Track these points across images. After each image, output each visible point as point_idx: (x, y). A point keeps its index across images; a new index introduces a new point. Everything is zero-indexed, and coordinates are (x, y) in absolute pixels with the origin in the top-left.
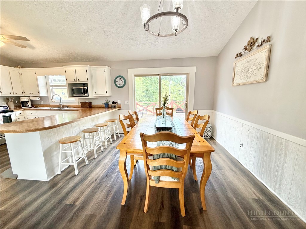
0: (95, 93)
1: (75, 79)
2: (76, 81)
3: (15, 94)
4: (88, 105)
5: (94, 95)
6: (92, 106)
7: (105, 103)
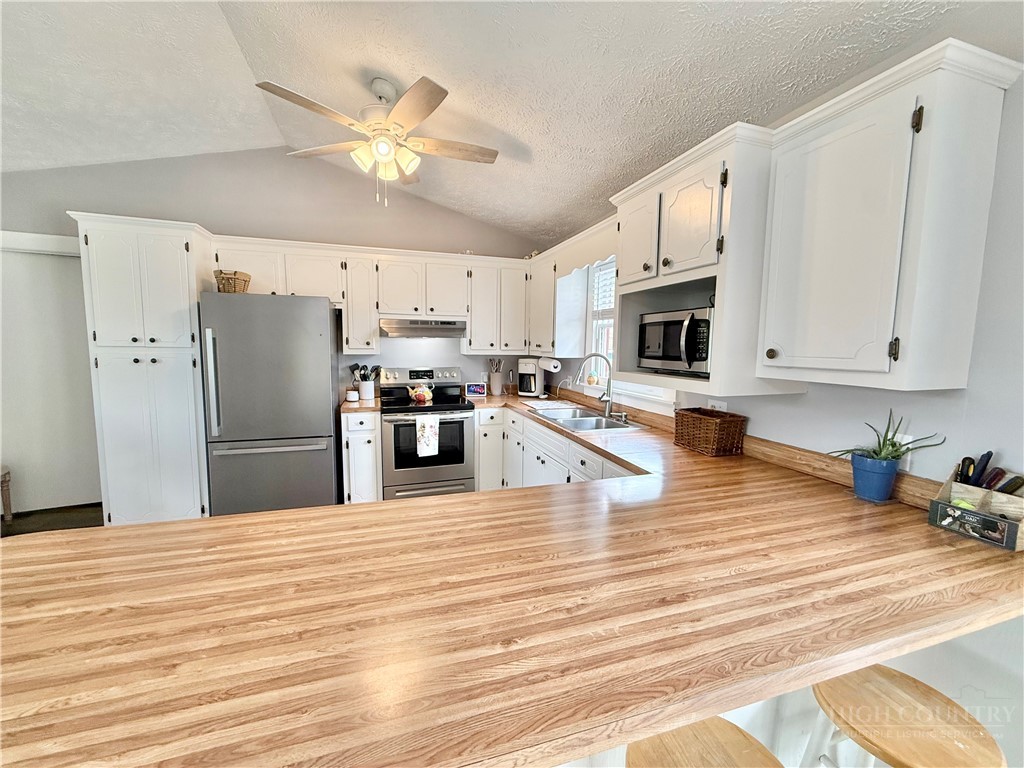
0: (772, 354)
1: (652, 263)
2: (654, 273)
3: (503, 347)
4: (712, 436)
5: (763, 368)
6: (749, 447)
7: (859, 456)
